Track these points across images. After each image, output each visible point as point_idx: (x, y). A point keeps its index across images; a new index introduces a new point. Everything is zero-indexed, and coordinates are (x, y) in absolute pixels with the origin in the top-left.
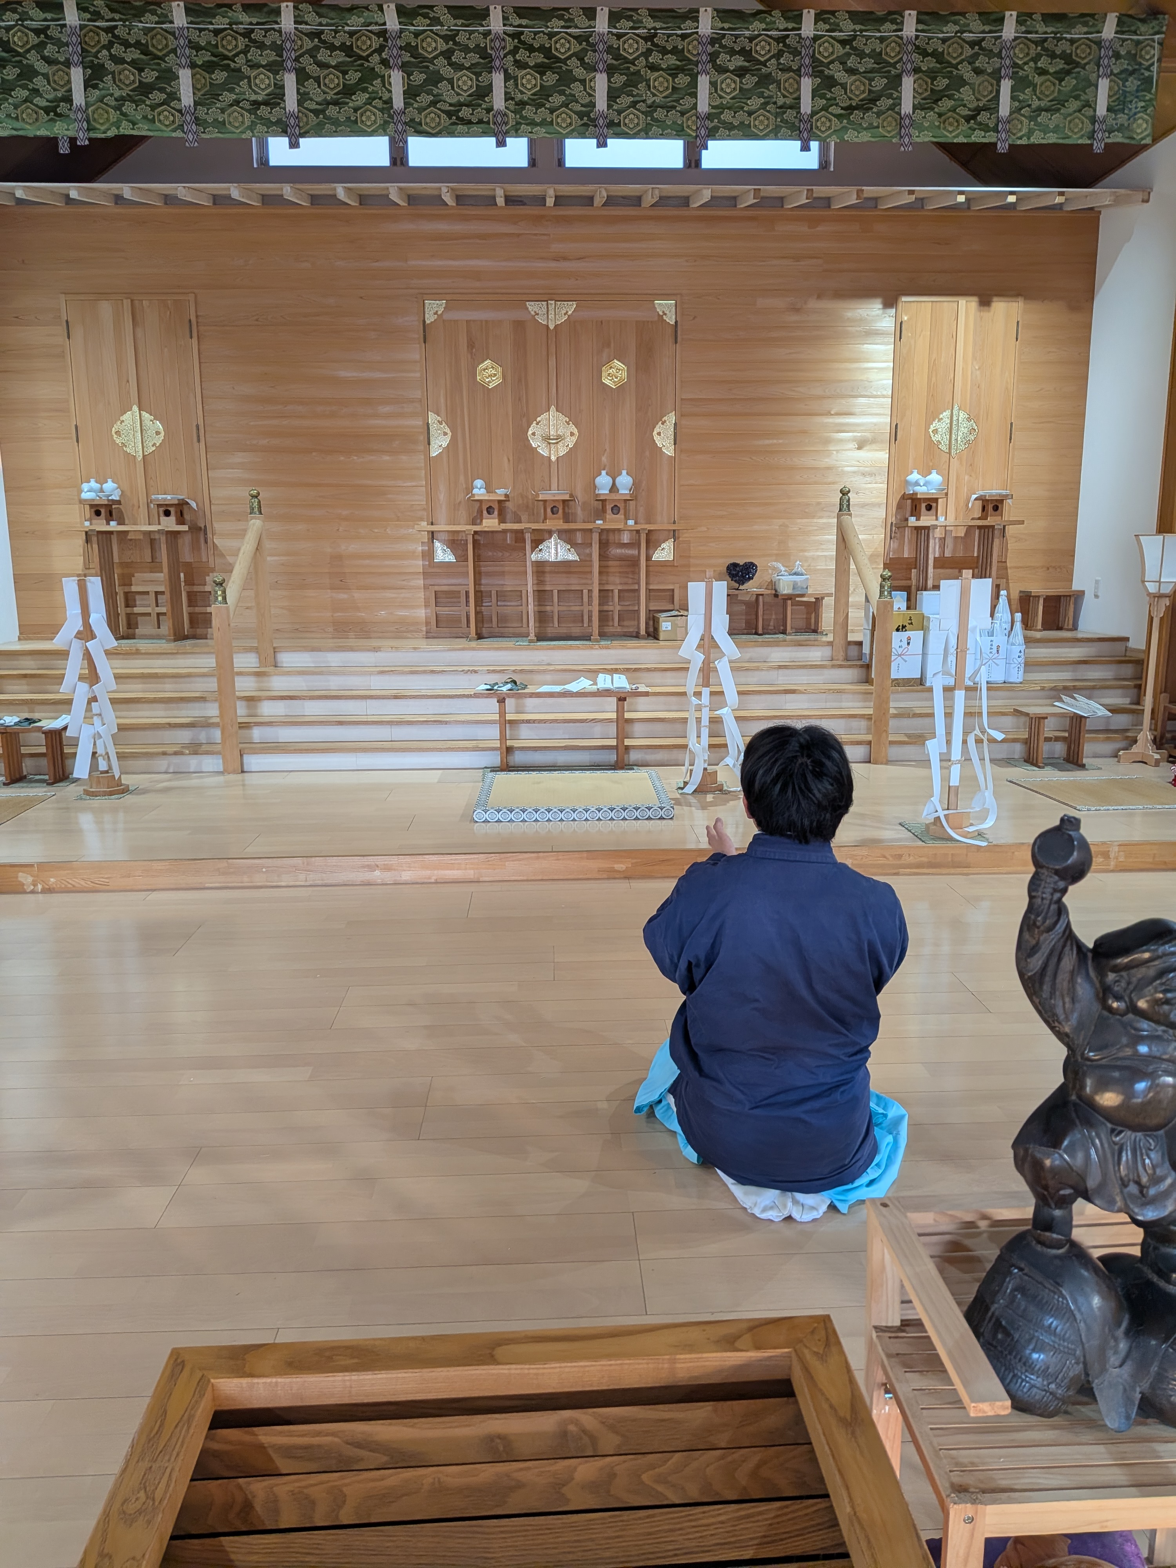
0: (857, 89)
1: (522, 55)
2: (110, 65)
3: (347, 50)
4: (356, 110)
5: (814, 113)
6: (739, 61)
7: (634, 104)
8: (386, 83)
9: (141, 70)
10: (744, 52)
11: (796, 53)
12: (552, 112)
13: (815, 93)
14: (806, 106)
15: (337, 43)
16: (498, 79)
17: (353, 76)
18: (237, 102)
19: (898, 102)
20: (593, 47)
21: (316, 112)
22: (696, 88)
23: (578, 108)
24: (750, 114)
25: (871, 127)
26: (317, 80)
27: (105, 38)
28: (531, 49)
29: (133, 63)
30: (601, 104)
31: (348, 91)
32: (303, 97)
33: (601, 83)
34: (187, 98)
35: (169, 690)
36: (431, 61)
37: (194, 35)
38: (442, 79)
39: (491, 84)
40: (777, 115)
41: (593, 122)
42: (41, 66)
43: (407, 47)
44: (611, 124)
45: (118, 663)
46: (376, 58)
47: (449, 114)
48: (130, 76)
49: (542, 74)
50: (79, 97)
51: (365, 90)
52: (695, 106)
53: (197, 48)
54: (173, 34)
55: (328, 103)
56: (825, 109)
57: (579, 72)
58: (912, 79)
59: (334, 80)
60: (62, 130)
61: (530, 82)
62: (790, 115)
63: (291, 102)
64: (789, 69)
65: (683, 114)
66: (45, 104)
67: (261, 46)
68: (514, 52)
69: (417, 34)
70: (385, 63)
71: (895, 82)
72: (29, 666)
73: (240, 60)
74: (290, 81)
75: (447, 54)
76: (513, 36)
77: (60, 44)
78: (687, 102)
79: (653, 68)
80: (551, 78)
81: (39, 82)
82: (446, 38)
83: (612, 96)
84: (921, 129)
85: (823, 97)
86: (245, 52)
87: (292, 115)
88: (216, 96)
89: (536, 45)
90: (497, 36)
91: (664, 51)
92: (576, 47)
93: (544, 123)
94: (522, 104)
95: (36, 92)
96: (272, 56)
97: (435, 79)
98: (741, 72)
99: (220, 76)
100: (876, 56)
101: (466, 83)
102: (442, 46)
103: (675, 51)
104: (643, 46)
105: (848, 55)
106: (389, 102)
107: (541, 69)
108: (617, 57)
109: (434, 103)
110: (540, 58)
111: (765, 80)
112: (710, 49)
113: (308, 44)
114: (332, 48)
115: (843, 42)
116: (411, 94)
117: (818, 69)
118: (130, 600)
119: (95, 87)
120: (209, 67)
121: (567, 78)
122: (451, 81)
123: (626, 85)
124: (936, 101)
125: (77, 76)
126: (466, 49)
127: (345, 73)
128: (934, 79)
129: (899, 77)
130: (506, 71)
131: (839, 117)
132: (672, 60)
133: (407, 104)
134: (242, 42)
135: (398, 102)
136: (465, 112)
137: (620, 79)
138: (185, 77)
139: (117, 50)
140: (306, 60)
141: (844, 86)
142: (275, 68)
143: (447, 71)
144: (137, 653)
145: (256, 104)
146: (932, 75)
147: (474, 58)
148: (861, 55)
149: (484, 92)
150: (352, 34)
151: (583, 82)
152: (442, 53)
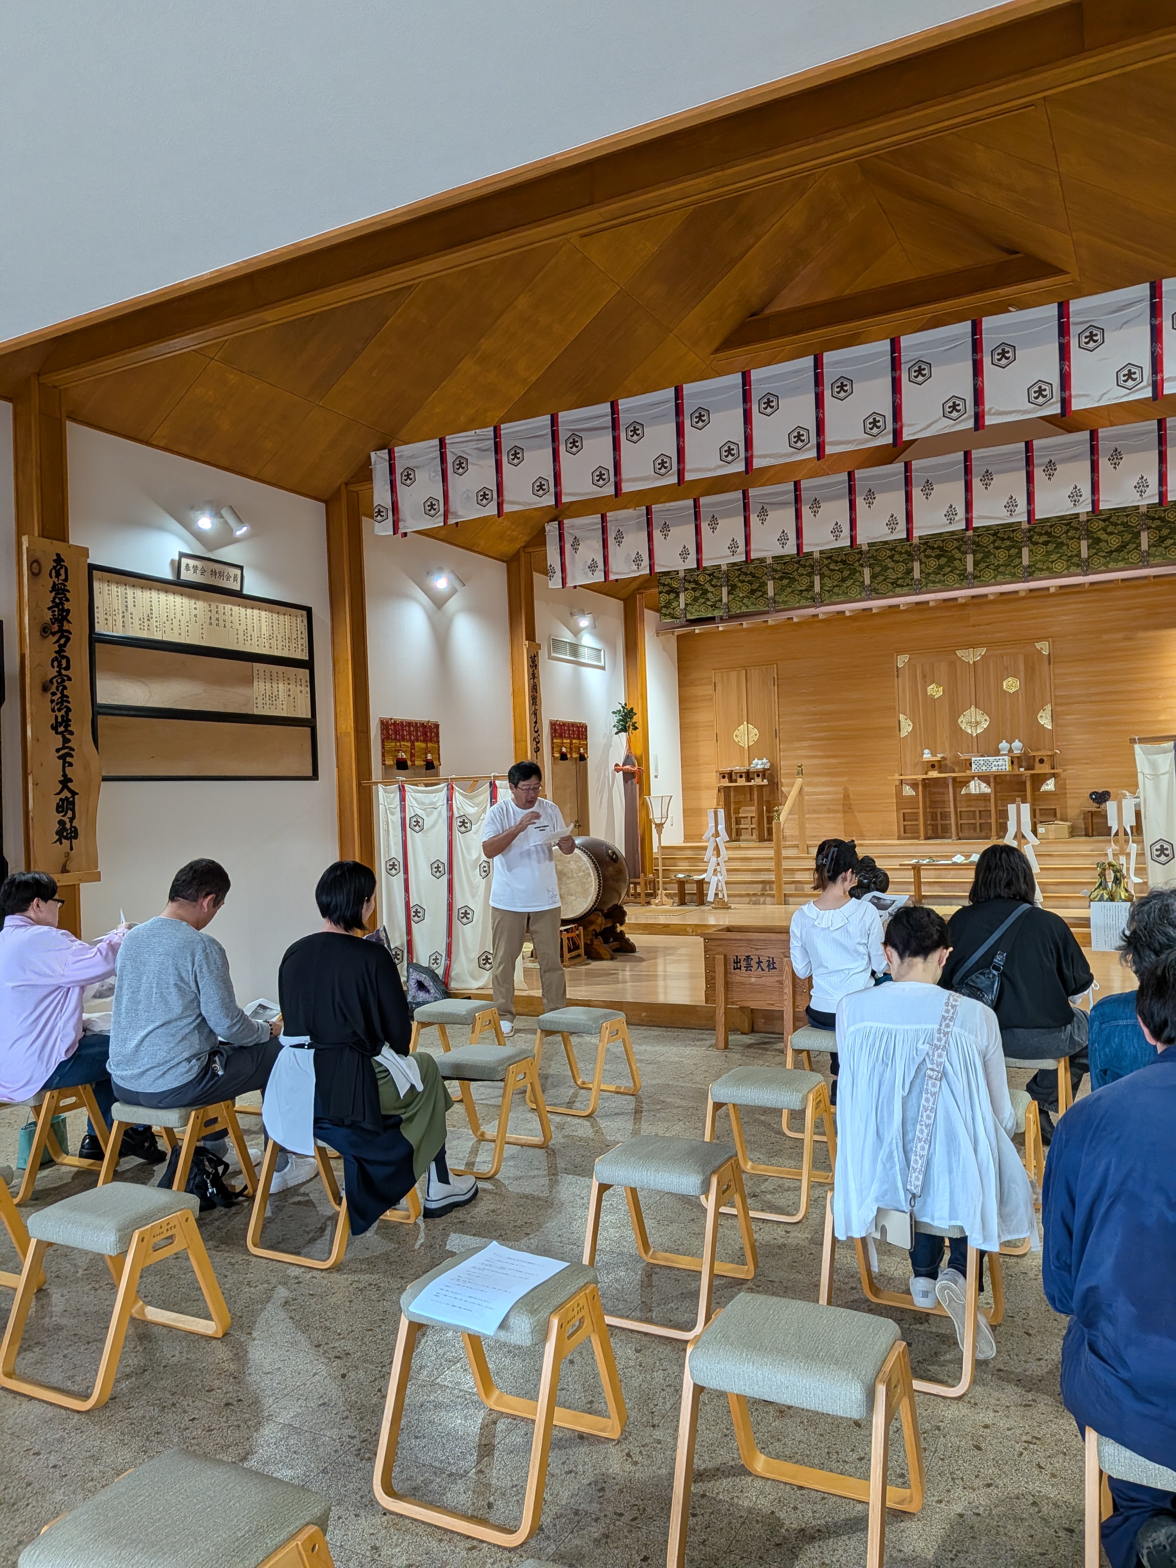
0: (1115, 542)
1: (929, 552)
2: (740, 585)
3: (844, 562)
4: (847, 588)
5: (1089, 557)
6: (1045, 538)
7: (987, 567)
8: (861, 574)
9: (751, 584)
10: (1047, 533)
11: (1077, 529)
12: (944, 575)
13: (1089, 547)
14: (1084, 554)
15: (839, 560)
16: (916, 565)
17: (846, 573)
18: (792, 592)
19: (1139, 545)
20: (965, 543)
21: (829, 591)
22: (1021, 553)
23: (958, 572)
24: (1052, 562)
25: (1124, 559)
26: (829, 577)
27: (737, 573)
28: (933, 548)
29: (748, 582)
30: (970, 568)
31: (844, 580)
32: (822, 586)
33: (970, 558)
34: (771, 593)
35: (754, 865)
36: (884, 561)
37: (775, 566)
38: (889, 568)
39: (913, 568)
40: (1067, 561)
41: (966, 578)
42: (710, 589)
43: (872, 557)
44: (975, 577)
45: (730, 852)
46: (857, 564)
47: (892, 584)
48: (747, 587)
49: (938, 559)
50: (725, 600)
51: (852, 578)
52: (1021, 563)
53: (776, 571)
54: (766, 567)
55: (834, 587)
56: (1095, 554)
57: (958, 555)
58: (1146, 533)
59: (838, 576)
60: (717, 613)
61: (933, 563)
62: (1075, 560)
63: (817, 589)
64: (1073, 538)
65: (1014, 567)
66: (710, 603)
67: (805, 566)
68: (925, 550)
69: (876, 550)
70: (861, 565)
71: (1137, 535)
72: (689, 854)
73: (795, 574)
74: (817, 579)
75: (891, 557)
76: (923, 544)
77: (718, 578)
78: (1017, 561)
79: (997, 548)
80: (943, 561)
81: (709, 595)
82: (891, 550)
83: (976, 564)
84: (1155, 556)
85: (1094, 548)
86: (797, 570)
87: (817, 594)
88: (783, 590)
89: (936, 546)
90: (916, 546)
91: (1003, 539)
92: (956, 544)
93: (940, 582)
94: (929, 574)
95: (708, 599)
96: (809, 570)
97: (886, 568)
98: (1046, 543)
99: (785, 582)
100: (1125, 524)
101: (902, 568)
102: (889, 553)
103: (1009, 538)
104: (992, 538)
105: (1108, 526)
106: (863, 582)
107: (938, 557)
108: (978, 545)
109: (885, 580)
110: (938, 552)
111: (1060, 545)
112: (1028, 534)
113: (826, 562)
114: (837, 562)
115: (1104, 520)
116: (873, 577)
117: (1089, 534)
118: (738, 822)
119: (732, 594)
120: (781, 579)
121: (952, 559)
122: (893, 569)
123: (983, 558)
124: (1163, 542)
125: (725, 590)
126: (901, 553)
127: (842, 572)
128: (1160, 531)
129: (1139, 533)
130: (920, 561)
131: (1104, 557)
132: (1008, 543)
133: (871, 582)
134: (796, 566)
135: (867, 582)
136: (900, 582)
137: (980, 556)
138: (770, 584)
139: (742, 577)
140: (825, 570)
141: (1106, 542)
142: (810, 575)
143: (891, 564)
144: (740, 848)
145: (802, 591)
146: (1159, 528)
147: (905, 556)
148: (1116, 525)
149: (910, 571)
150: (846, 555)
151: (960, 560)
152: (889, 557)
